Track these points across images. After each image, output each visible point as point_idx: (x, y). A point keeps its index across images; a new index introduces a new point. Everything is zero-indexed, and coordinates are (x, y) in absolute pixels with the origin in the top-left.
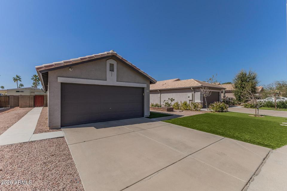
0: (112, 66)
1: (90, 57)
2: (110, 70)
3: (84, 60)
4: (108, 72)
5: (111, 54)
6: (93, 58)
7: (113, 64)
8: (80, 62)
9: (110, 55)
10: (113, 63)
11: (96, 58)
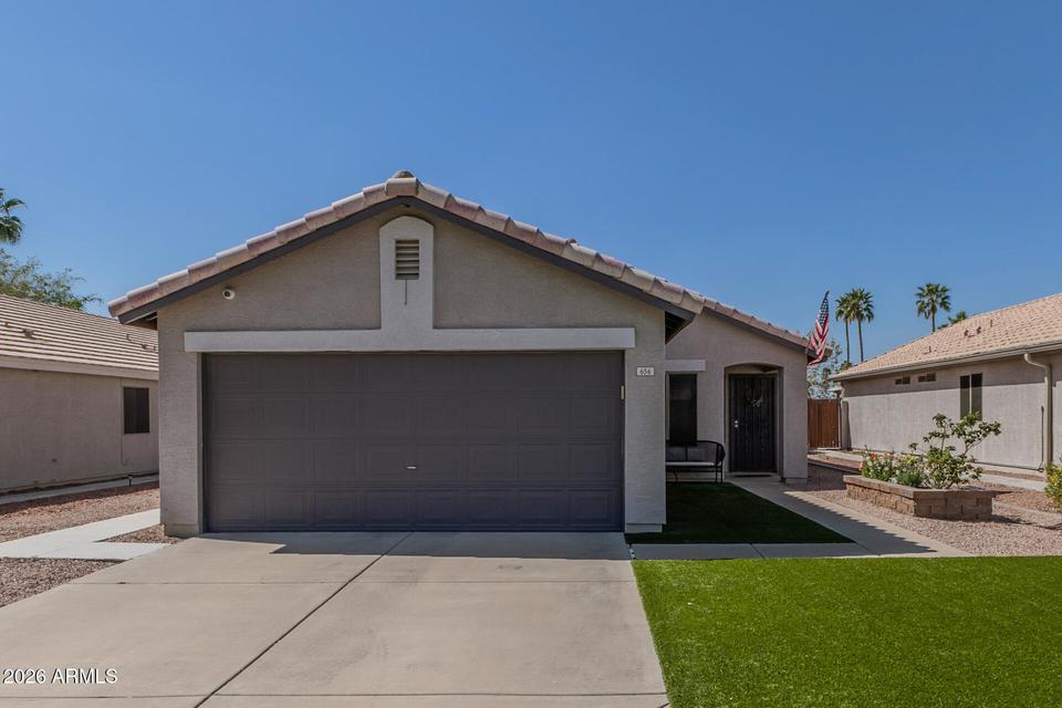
0: (406, 249)
1: (287, 231)
2: (399, 276)
3: (263, 249)
4: (390, 287)
5: (387, 194)
6: (303, 233)
7: (417, 242)
8: (246, 258)
9: (383, 198)
10: (413, 237)
11: (313, 227)
